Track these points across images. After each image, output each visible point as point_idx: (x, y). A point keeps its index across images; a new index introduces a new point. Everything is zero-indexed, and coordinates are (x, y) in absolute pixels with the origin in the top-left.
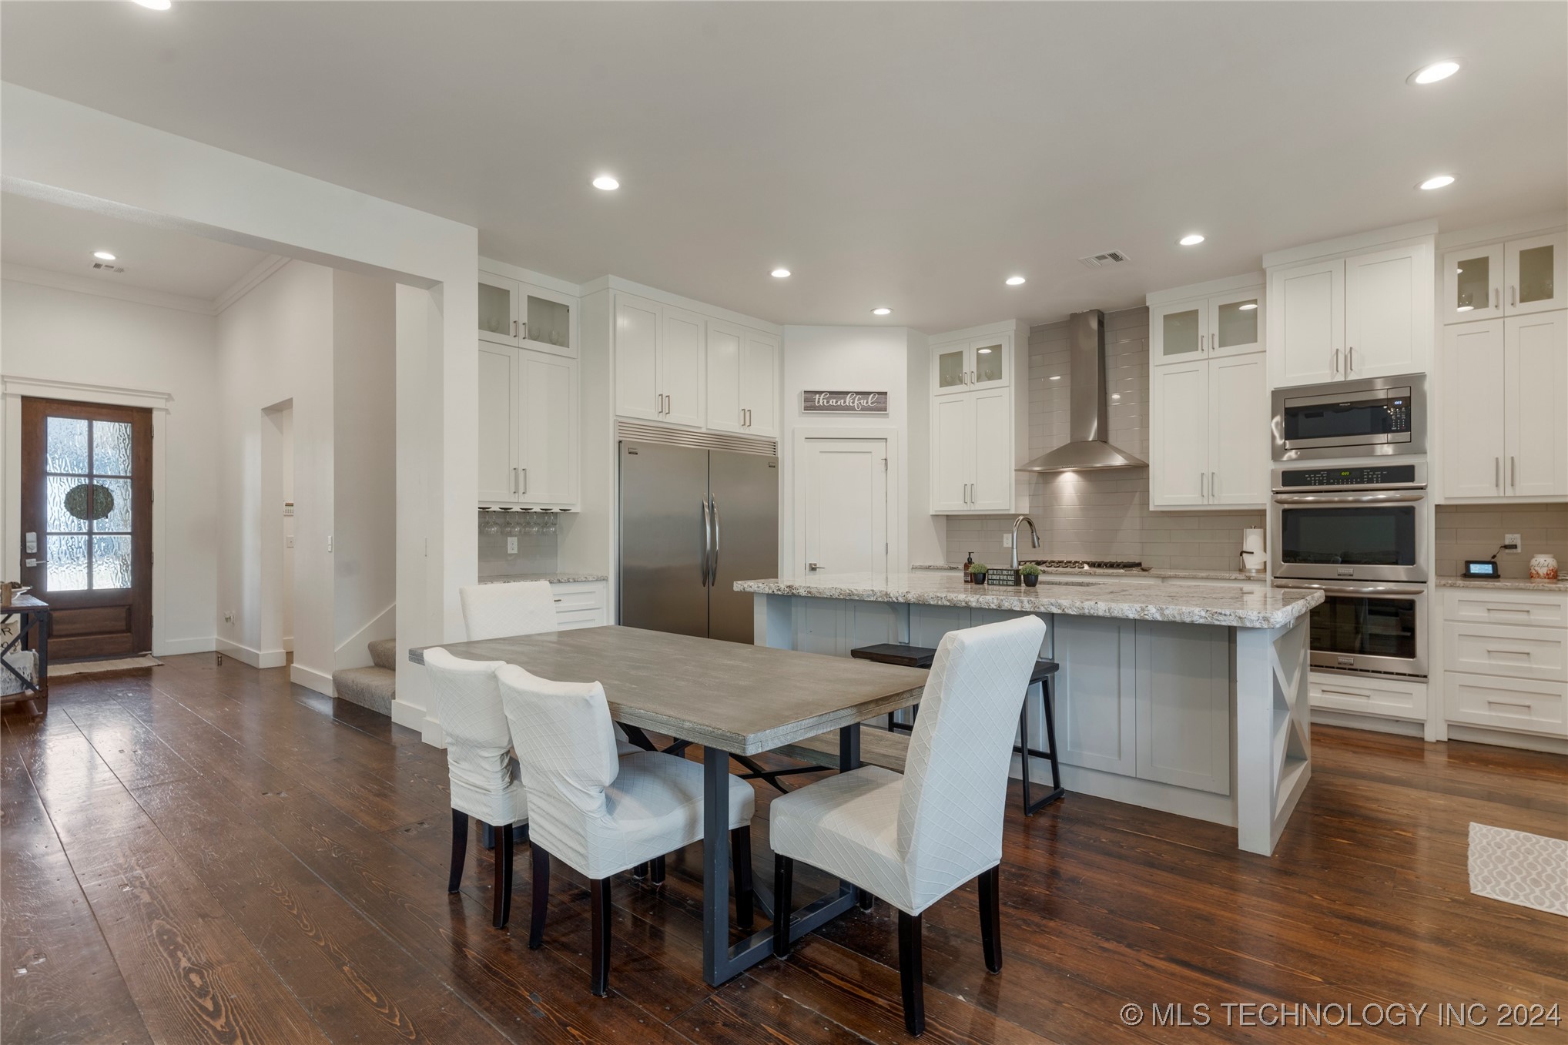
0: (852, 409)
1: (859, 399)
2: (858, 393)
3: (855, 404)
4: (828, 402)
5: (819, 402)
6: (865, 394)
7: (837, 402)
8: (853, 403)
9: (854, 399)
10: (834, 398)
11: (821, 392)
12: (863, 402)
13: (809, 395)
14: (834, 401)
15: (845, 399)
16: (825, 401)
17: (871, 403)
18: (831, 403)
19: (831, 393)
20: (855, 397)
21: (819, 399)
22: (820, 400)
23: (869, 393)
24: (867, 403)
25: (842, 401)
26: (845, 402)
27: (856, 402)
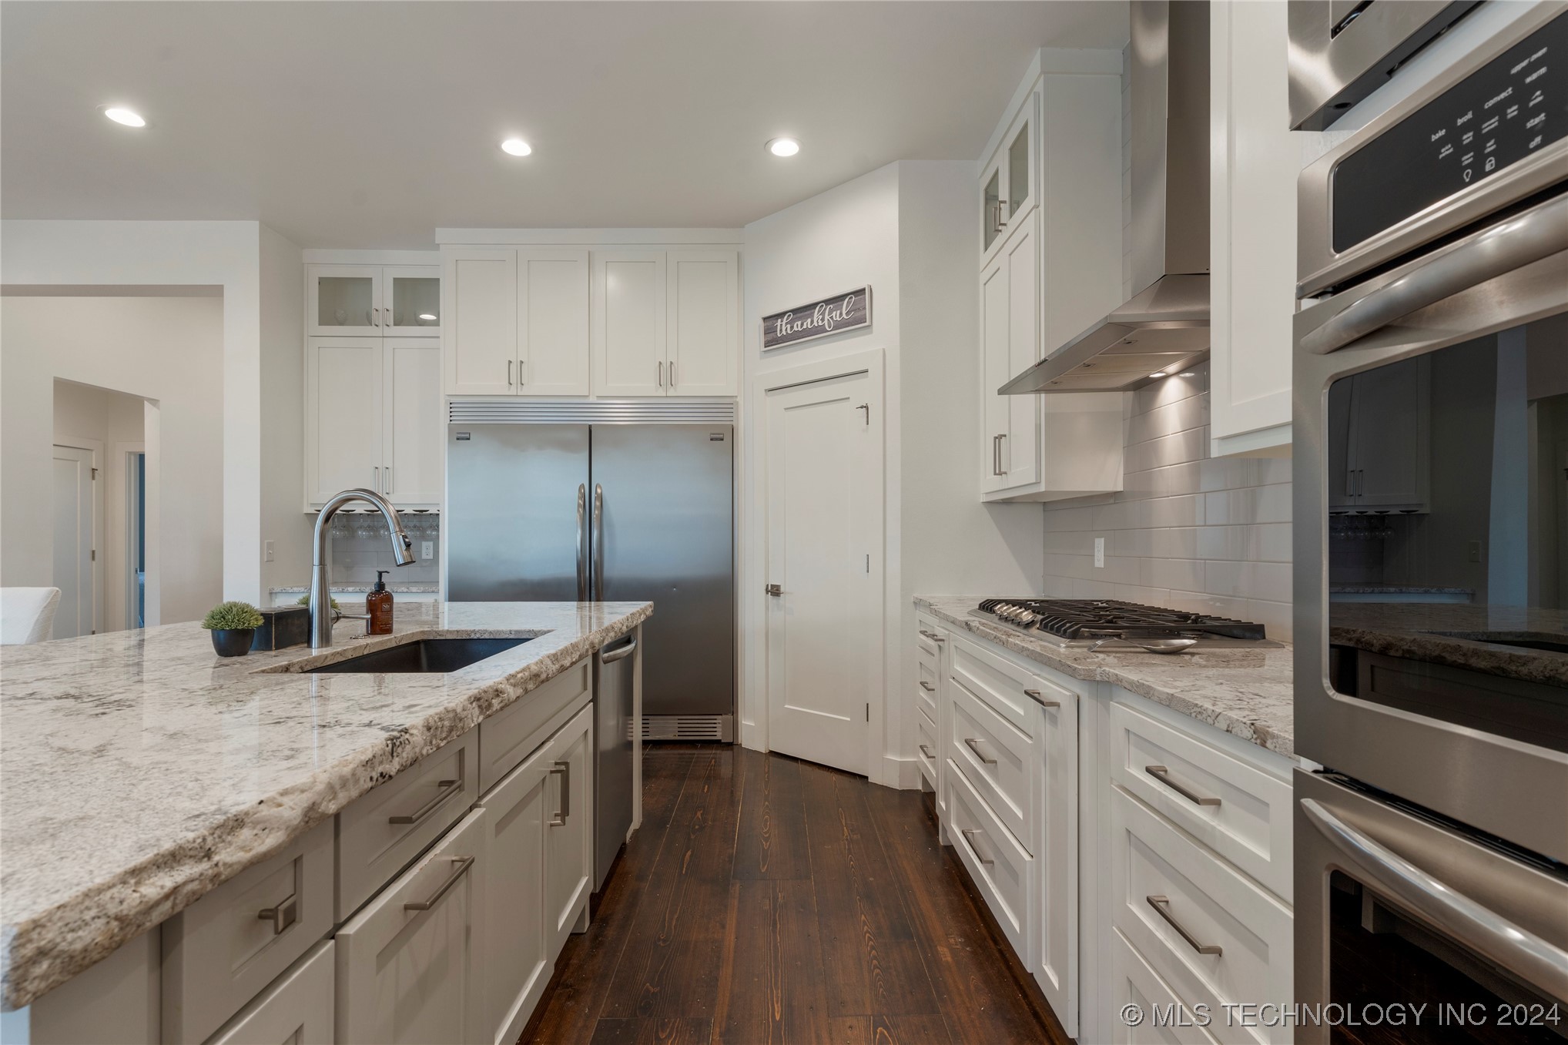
0: (821, 330)
1: (830, 312)
2: (828, 302)
3: (826, 322)
4: (792, 327)
5: (781, 330)
6: (838, 300)
7: (802, 325)
8: (823, 320)
9: (823, 314)
10: (799, 319)
11: (781, 315)
12: (836, 315)
13: (769, 323)
14: (799, 323)
15: (812, 316)
16: (789, 326)
17: (847, 314)
18: (795, 329)
19: (795, 311)
20: (825, 309)
21: (781, 325)
22: (783, 327)
23: (841, 298)
24: (841, 314)
25: (809, 320)
26: (812, 322)
27: (827, 317)
